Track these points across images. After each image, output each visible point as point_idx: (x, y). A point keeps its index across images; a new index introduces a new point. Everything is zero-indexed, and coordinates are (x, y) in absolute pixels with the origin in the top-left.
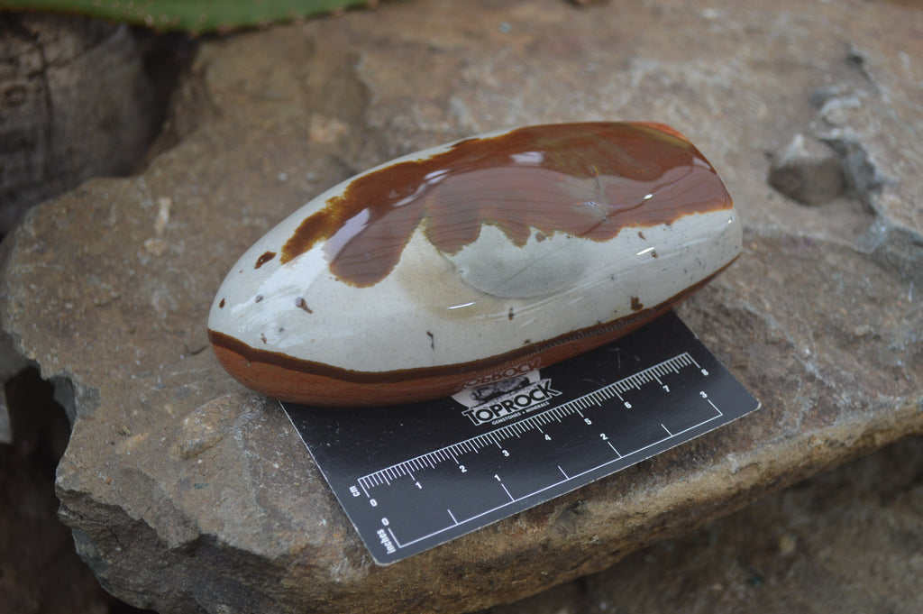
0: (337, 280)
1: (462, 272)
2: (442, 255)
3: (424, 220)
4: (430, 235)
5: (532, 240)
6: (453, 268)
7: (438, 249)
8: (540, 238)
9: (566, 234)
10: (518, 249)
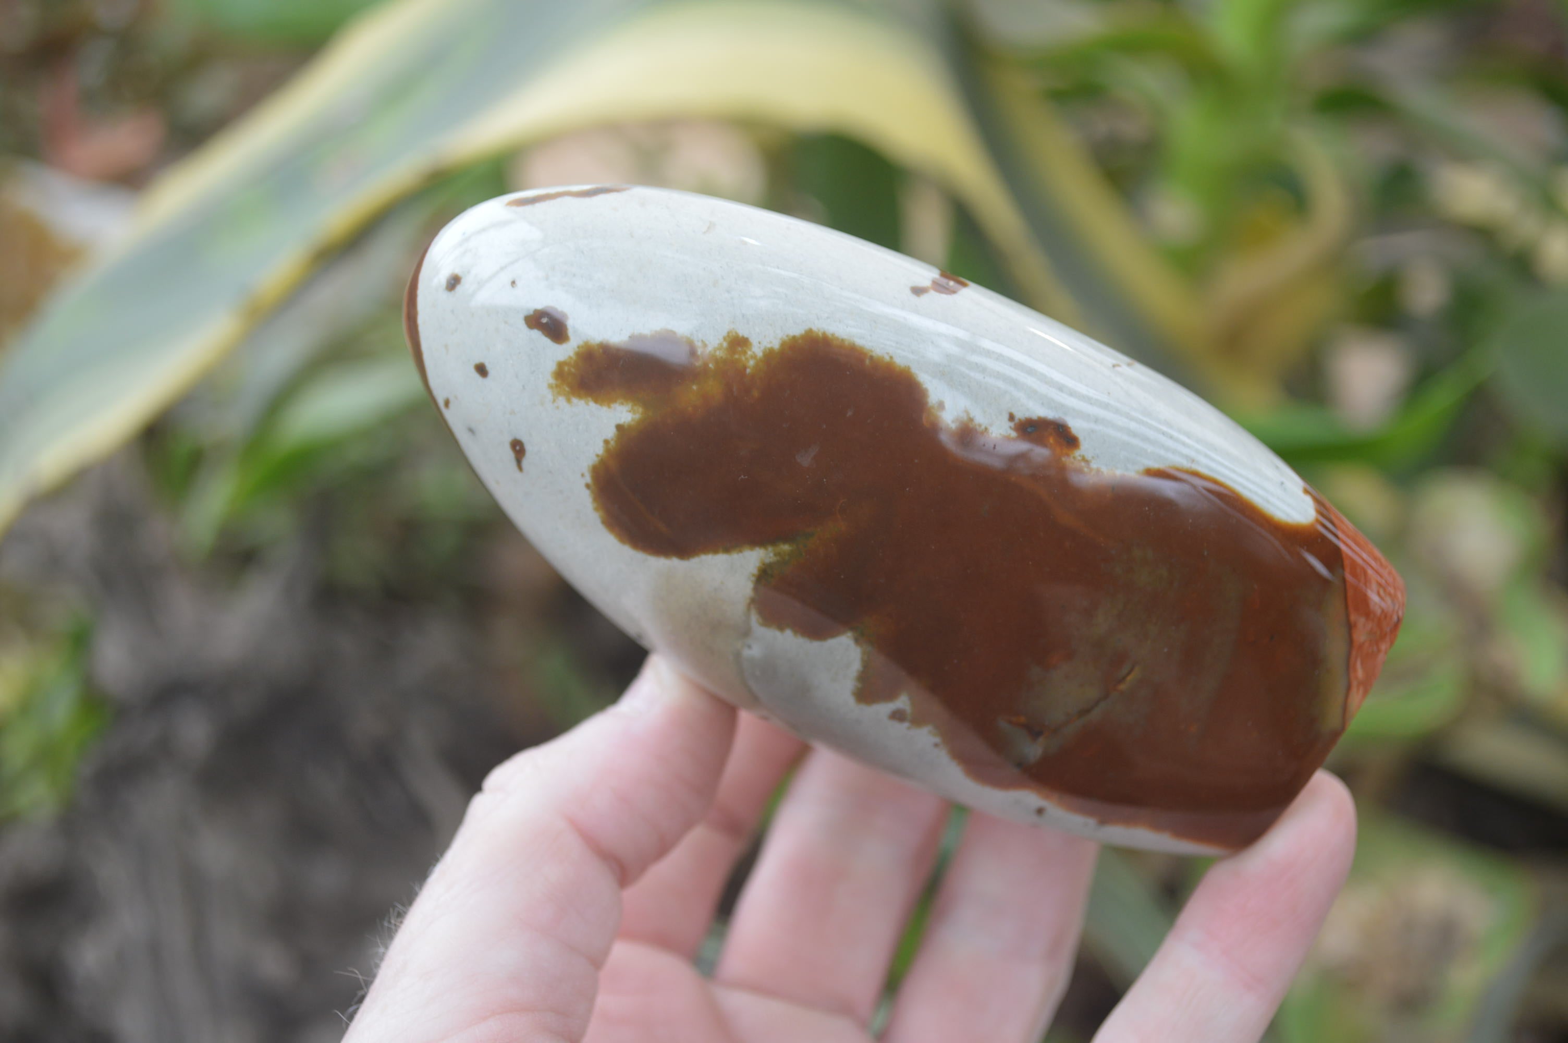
0: (588, 486)
1: (749, 647)
2: (749, 609)
3: (786, 548)
4: (764, 576)
5: (883, 709)
6: (746, 633)
7: (753, 601)
8: (898, 716)
9: (937, 740)
10: (851, 701)
